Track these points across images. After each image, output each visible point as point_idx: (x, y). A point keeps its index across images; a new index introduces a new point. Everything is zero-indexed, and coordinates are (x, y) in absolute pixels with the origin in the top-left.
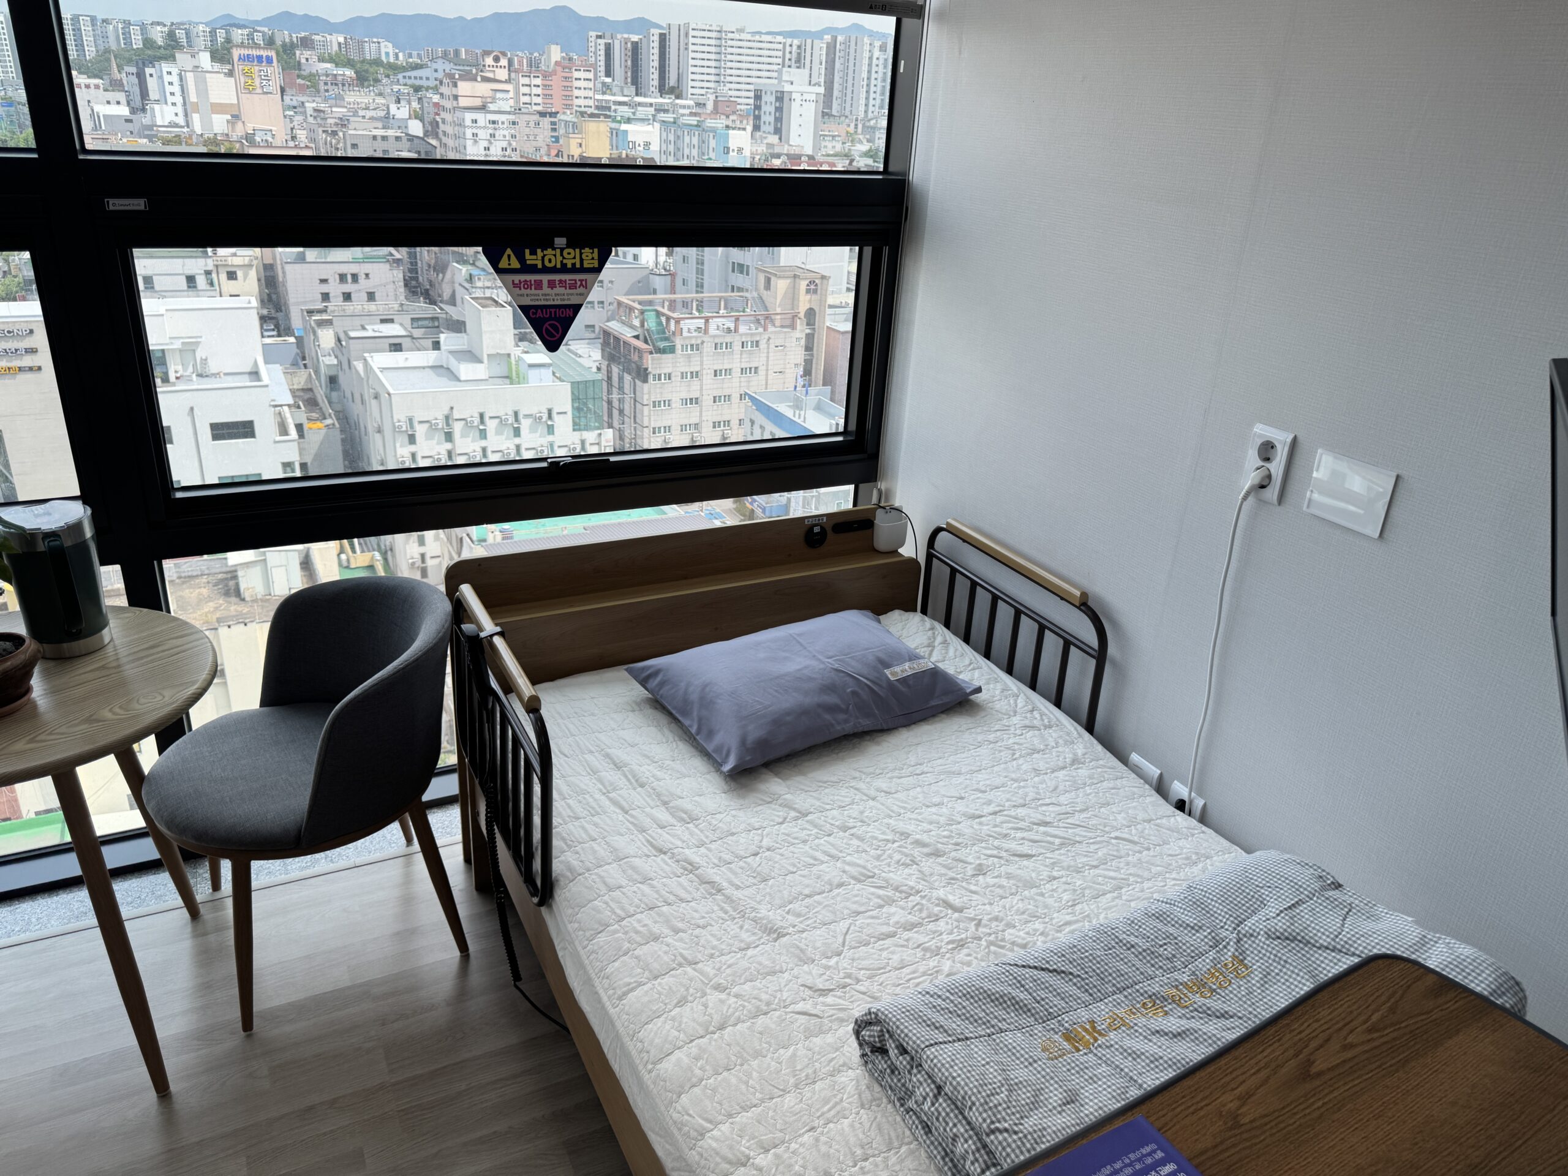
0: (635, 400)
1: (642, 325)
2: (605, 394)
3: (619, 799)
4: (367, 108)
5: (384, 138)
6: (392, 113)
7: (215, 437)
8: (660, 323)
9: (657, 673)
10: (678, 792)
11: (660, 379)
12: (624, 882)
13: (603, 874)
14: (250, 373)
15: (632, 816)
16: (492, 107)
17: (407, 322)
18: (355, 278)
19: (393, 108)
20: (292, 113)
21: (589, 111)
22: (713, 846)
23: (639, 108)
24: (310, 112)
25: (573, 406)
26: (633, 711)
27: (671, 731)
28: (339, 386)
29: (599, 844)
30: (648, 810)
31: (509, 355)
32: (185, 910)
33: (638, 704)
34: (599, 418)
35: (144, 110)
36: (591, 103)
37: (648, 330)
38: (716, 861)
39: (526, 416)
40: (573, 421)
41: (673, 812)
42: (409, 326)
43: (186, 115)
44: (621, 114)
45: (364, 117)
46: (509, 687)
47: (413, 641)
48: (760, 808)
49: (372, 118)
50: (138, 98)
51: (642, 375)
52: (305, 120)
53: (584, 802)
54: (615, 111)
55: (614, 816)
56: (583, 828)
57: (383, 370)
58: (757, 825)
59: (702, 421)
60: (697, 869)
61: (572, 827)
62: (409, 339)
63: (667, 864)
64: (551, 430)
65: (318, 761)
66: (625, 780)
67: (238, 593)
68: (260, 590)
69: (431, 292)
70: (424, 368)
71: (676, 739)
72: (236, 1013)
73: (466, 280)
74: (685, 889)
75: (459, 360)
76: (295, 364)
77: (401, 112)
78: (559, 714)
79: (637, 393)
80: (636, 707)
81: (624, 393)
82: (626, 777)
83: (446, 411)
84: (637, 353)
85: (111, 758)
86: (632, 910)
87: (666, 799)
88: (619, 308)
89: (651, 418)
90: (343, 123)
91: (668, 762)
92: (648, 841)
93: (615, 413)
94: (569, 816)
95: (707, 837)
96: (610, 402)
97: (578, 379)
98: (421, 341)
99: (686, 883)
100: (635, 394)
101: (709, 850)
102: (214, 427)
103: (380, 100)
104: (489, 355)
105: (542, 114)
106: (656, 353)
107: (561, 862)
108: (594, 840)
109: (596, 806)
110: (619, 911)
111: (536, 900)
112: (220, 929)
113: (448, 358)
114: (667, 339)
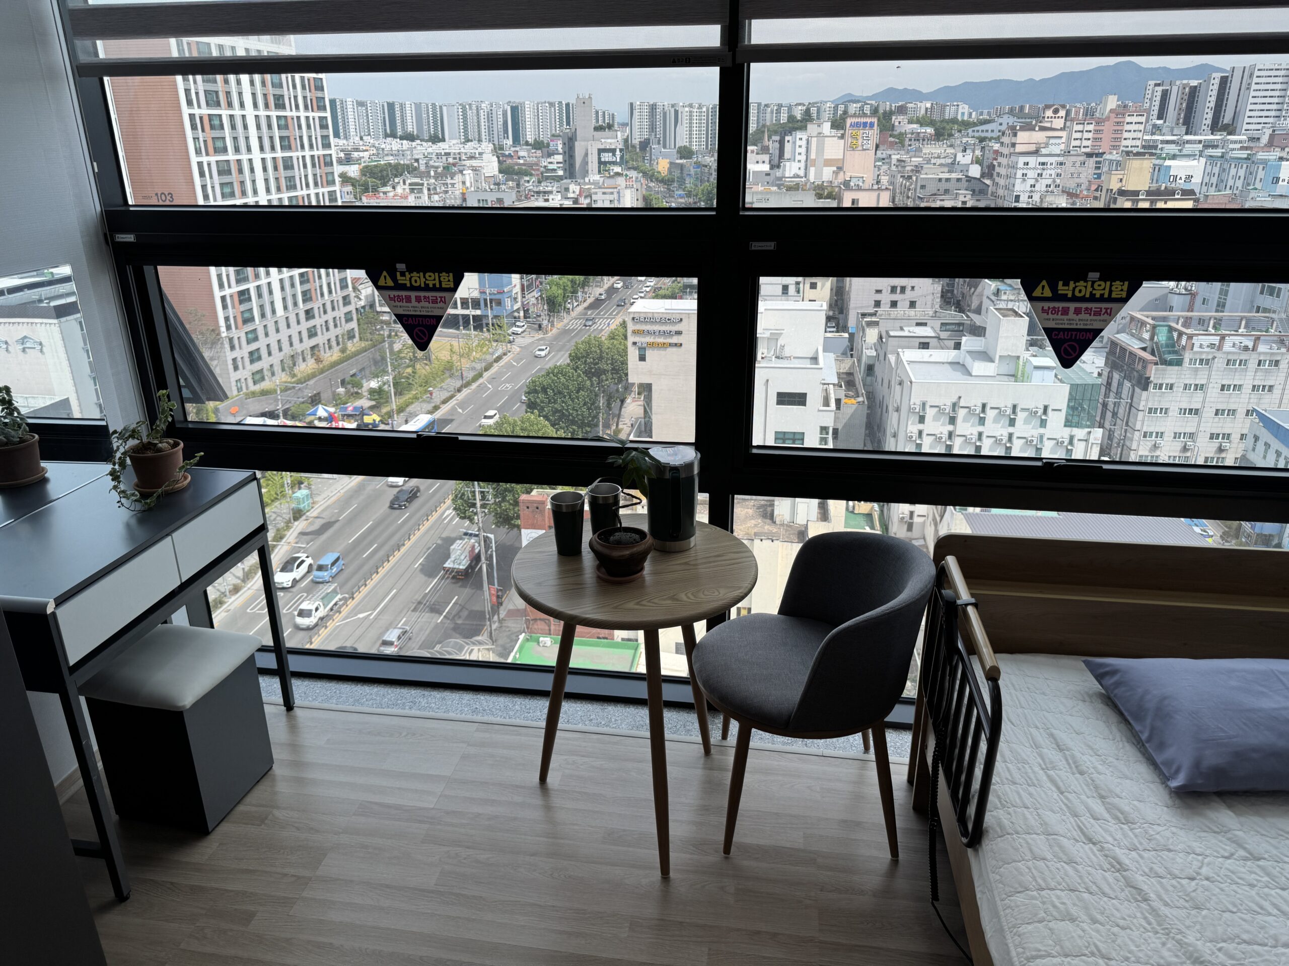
0: (1131, 405)
1: (1152, 338)
2: (1102, 397)
3: (1057, 778)
4: (939, 157)
5: (948, 180)
6: (958, 160)
7: (779, 402)
8: (1170, 337)
9: (1114, 672)
10: (1118, 790)
11: (1160, 388)
12: (1049, 856)
13: (1030, 841)
14: (812, 358)
15: (1067, 799)
16: (1044, 151)
17: (937, 324)
18: (903, 289)
19: (959, 157)
20: (880, 163)
21: (1135, 150)
22: (1146, 855)
23: (1187, 146)
24: (894, 161)
25: (1068, 405)
26: (1084, 701)
27: (1120, 730)
28: (874, 373)
29: (1031, 813)
30: (1083, 797)
31: (1018, 357)
32: (702, 747)
33: (1090, 696)
34: (1091, 418)
35: (778, 167)
36: (1138, 143)
37: (1156, 343)
38: (1147, 870)
39: (1023, 410)
40: (1066, 418)
41: (1111, 809)
42: (938, 329)
43: (806, 169)
44: (1166, 151)
45: (935, 164)
46: (973, 649)
47: (900, 592)
48: (1203, 834)
49: (941, 165)
50: (777, 158)
51: (1144, 383)
52: (889, 169)
53: (1023, 770)
54: (1162, 149)
55: (1049, 792)
56: (1018, 793)
57: (910, 362)
58: (1198, 850)
59: (1198, 431)
60: (1125, 871)
61: (1008, 789)
62: (936, 340)
63: (1095, 855)
64: (1043, 424)
65: (813, 669)
66: (1064, 762)
67: (771, 517)
68: (787, 518)
69: (961, 303)
70: (943, 363)
71: (1124, 739)
72: (721, 837)
73: (994, 294)
74: (1109, 884)
75: (974, 359)
76: (844, 354)
77: (964, 159)
78: (1013, 685)
79: (1135, 399)
80: (1087, 698)
81: (1121, 398)
82: (1067, 760)
83: (954, 400)
84: (1141, 364)
85: (680, 627)
86: (1053, 884)
87: (1103, 793)
88: (1131, 322)
89: (1143, 422)
90: (918, 169)
91: (1111, 759)
92: (1079, 827)
93: (1109, 415)
94: (1007, 779)
95: (1141, 844)
96: (1105, 405)
97: (1079, 382)
98: (945, 342)
99: (1111, 880)
100: (1132, 399)
101: (1141, 857)
102: (780, 395)
103: (950, 151)
104: (1000, 356)
105: (1089, 155)
106: (1162, 364)
107: (993, 816)
108: (1027, 808)
109: (1034, 778)
110: (1040, 881)
111: (965, 840)
112: (722, 769)
113: (965, 357)
114: (1176, 352)
